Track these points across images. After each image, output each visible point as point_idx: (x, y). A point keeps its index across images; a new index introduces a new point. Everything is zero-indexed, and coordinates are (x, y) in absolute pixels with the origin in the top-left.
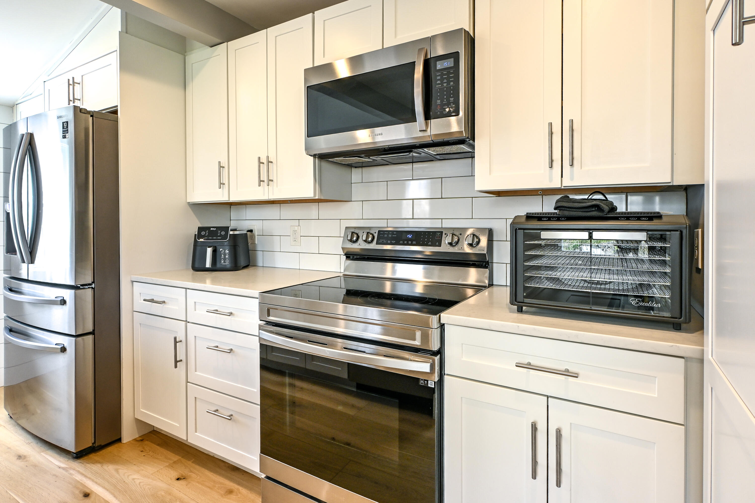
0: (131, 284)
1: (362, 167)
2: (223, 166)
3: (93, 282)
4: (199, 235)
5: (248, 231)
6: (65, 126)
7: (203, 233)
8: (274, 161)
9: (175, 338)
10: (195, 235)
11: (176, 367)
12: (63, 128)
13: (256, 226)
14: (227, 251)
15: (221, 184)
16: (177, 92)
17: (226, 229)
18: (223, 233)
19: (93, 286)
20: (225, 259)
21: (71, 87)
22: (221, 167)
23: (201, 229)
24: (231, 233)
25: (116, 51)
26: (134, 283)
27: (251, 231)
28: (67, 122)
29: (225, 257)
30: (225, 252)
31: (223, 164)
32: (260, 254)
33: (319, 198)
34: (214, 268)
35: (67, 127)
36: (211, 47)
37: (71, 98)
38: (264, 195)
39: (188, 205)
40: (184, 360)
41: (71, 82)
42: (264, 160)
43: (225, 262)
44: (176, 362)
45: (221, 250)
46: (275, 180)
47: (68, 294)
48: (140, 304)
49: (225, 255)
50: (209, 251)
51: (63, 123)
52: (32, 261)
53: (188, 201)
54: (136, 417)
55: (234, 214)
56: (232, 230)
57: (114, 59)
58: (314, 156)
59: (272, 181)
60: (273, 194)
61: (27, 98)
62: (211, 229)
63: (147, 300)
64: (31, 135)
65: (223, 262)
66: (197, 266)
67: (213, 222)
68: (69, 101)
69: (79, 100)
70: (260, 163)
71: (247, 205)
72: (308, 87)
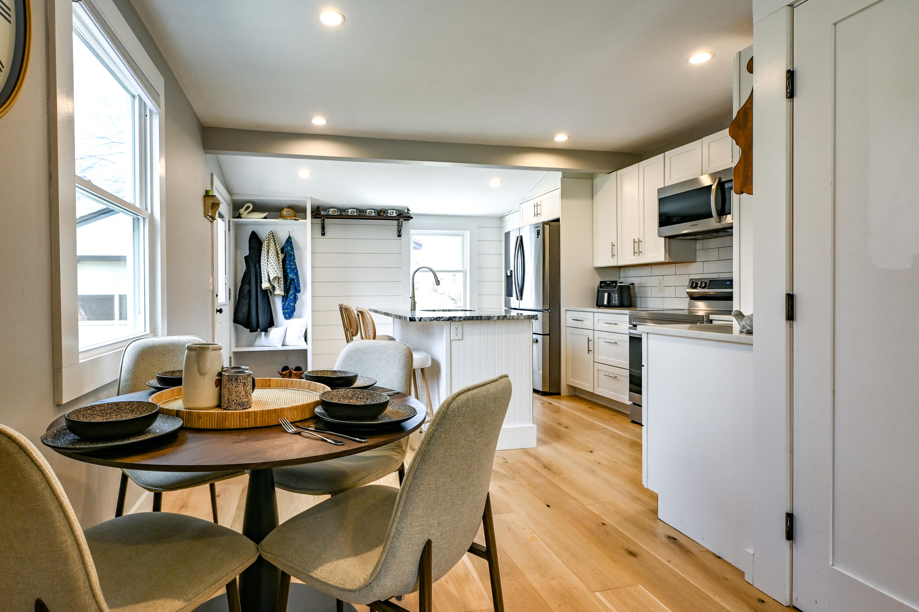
0: (565, 311)
1: (703, 239)
2: (614, 244)
3: (549, 309)
4: (601, 286)
5: (631, 284)
7: (603, 285)
8: (642, 241)
9: (588, 338)
10: (598, 286)
11: (589, 353)
13: (636, 281)
14: (616, 296)
15: (613, 255)
16: (589, 202)
17: (616, 282)
18: (614, 285)
19: (549, 311)
20: (615, 300)
21: (536, 207)
22: (613, 245)
23: (601, 282)
24: (619, 284)
25: (559, 188)
26: (567, 311)
27: (633, 284)
28: (539, 230)
29: (615, 299)
30: (615, 296)
31: (615, 243)
32: (638, 299)
33: (668, 261)
34: (609, 306)
35: (539, 232)
36: (608, 174)
37: (536, 214)
38: (637, 260)
39: (594, 269)
40: (592, 350)
41: (536, 205)
42: (636, 240)
43: (615, 302)
44: (589, 351)
45: (613, 294)
46: (643, 252)
47: (540, 314)
48: (571, 322)
49: (615, 298)
50: (606, 295)
51: (537, 230)
52: (521, 299)
53: (594, 266)
54: (568, 383)
55: (622, 274)
56: (619, 283)
57: (559, 192)
58: (665, 237)
59: (641, 252)
60: (642, 260)
61: (510, 213)
62: (607, 282)
63: (573, 320)
64: (521, 236)
65: (614, 302)
66: (599, 304)
67: (608, 278)
68: (535, 215)
69: (539, 214)
70: (634, 242)
71: (630, 268)
72: (659, 199)
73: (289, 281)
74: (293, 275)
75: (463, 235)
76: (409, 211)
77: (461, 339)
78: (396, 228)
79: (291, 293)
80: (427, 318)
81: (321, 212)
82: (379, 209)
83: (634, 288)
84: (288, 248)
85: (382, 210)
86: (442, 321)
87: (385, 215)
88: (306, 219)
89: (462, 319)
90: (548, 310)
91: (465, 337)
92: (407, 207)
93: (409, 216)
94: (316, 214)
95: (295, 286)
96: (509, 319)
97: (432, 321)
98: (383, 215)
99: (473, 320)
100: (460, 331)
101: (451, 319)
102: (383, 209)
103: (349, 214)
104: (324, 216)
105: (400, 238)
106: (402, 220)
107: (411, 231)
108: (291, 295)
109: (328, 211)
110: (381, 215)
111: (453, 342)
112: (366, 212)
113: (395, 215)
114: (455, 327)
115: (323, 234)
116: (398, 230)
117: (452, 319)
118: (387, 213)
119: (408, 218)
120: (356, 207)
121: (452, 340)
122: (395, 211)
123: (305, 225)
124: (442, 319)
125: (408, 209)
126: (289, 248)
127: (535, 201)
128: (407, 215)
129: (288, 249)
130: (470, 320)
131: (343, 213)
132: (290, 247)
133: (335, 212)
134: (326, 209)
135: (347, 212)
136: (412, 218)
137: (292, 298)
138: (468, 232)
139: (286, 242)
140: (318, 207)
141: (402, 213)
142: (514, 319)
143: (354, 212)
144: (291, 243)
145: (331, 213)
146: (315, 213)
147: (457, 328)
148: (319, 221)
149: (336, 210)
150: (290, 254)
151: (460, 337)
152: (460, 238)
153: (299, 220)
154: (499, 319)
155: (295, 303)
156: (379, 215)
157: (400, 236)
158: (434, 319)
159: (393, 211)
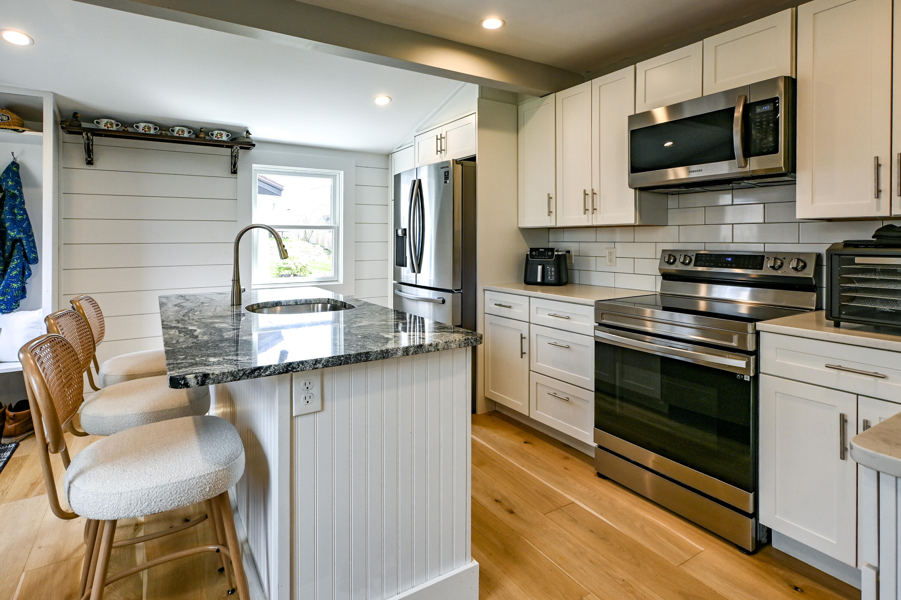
0: (483, 292)
1: (678, 194)
2: (551, 197)
3: (462, 288)
4: (531, 256)
5: (567, 252)
6: (446, 174)
7: (534, 253)
8: (598, 193)
9: (521, 335)
10: (527, 255)
11: (522, 357)
12: (445, 176)
13: (573, 247)
14: (553, 269)
15: (550, 212)
16: (513, 136)
17: (552, 250)
18: (550, 253)
20: (551, 276)
21: (439, 141)
22: (550, 198)
23: (532, 250)
24: (556, 253)
25: (476, 112)
26: (485, 291)
28: (448, 172)
29: (551, 273)
30: (551, 269)
31: (553, 195)
32: (576, 273)
33: (639, 224)
34: (544, 283)
35: (448, 175)
36: (541, 97)
37: (439, 149)
38: (588, 221)
39: (519, 231)
40: (527, 352)
41: (439, 137)
42: (589, 192)
43: (551, 278)
44: (523, 353)
45: (548, 267)
46: (598, 209)
47: (448, 297)
48: (490, 307)
50: (540, 267)
51: (445, 172)
52: (419, 272)
53: (519, 226)
54: (485, 397)
55: (552, 237)
56: (557, 251)
57: (474, 118)
58: (635, 189)
59: (596, 209)
60: (597, 221)
61: (400, 148)
62: (540, 250)
63: (495, 305)
64: (420, 181)
65: (549, 278)
66: (528, 280)
67: (541, 244)
68: (437, 151)
69: (444, 150)
70: (585, 194)
71: (565, 229)
72: (631, 131)
73: (9, 243)
74: (19, 232)
75: (334, 177)
76: (250, 134)
77: (320, 409)
78: (228, 160)
79: (12, 265)
80: (224, 374)
81: (82, 123)
82: (198, 127)
83: (570, 257)
84: (8, 182)
85: (202, 128)
86: (270, 375)
87: (207, 138)
88: (43, 132)
89: (320, 366)
91: (327, 404)
92: (246, 127)
93: (249, 142)
94: (70, 125)
95: (25, 253)
96: (429, 351)
97: (239, 380)
98: (205, 138)
99: (348, 364)
100: (316, 390)
101: (293, 368)
102: (205, 128)
103: (140, 130)
104: (88, 130)
105: (234, 175)
106: (238, 148)
107: (254, 165)
108: (14, 269)
109: (98, 123)
110: (201, 138)
111: (299, 423)
112: (173, 131)
113: (224, 138)
114: (302, 383)
115: (90, 162)
116: (232, 164)
117: (295, 368)
118: (212, 135)
119: (249, 145)
120: (155, 121)
121: (296, 416)
122: (224, 134)
123: (40, 142)
124: (268, 373)
125: (248, 132)
126: (10, 183)
127: (438, 132)
128: (246, 140)
129: (7, 185)
130: (340, 364)
131: (130, 129)
132: (12, 181)
133: (110, 125)
134: (91, 119)
135: (137, 127)
136: (254, 145)
137: (16, 275)
138: (342, 173)
139: (4, 173)
140: (75, 114)
141: (238, 137)
142: (438, 350)
143: (149, 128)
144: (17, 174)
145: (102, 126)
146: (68, 123)
147: (308, 385)
148: (81, 139)
149: (113, 121)
150: (13, 193)
151: (316, 404)
152: (328, 182)
153: (24, 131)
154: (408, 355)
155: (23, 282)
156: (197, 136)
157: (234, 172)
158: (244, 374)
159: (222, 132)
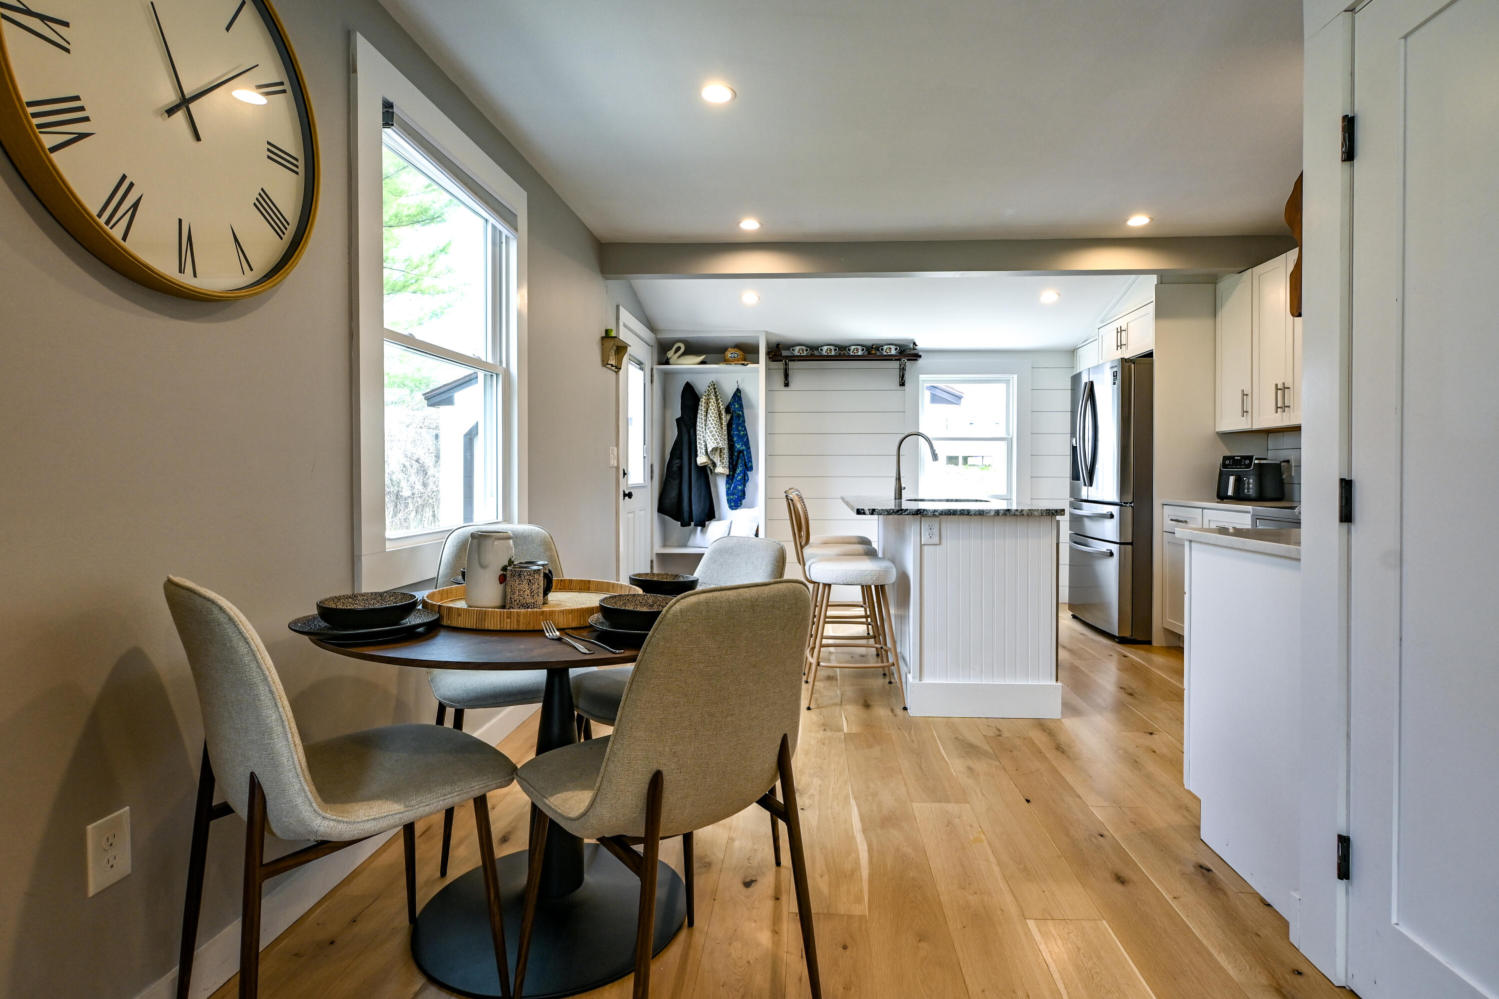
0: (1161, 506)
2: (1247, 394)
3: (1133, 502)
4: (1224, 465)
5: (1284, 461)
6: (1115, 375)
7: (1227, 462)
8: (1291, 388)
10: (1220, 464)
13: (1293, 455)
14: (1251, 481)
15: (1245, 413)
16: (1210, 322)
17: (1250, 458)
18: (1247, 462)
19: (1133, 505)
20: (1248, 488)
21: (1119, 334)
22: (1245, 395)
23: (1225, 458)
24: (1256, 462)
25: (1153, 301)
26: (1164, 505)
27: (1288, 461)
28: (1117, 372)
29: (1248, 485)
30: (1248, 481)
32: (1296, 488)
34: (1238, 498)
35: (1117, 375)
36: (1240, 273)
37: (1119, 349)
38: (1282, 421)
39: (1217, 437)
41: (1120, 330)
42: (1280, 386)
43: (1248, 492)
45: (1245, 479)
46: (1290, 406)
47: (1115, 511)
48: (1168, 524)
49: (1249, 484)
50: (1232, 479)
51: (1114, 372)
52: (1091, 485)
53: (1217, 431)
54: (1160, 620)
56: (1257, 459)
57: (1151, 310)
59: (1287, 407)
60: (1290, 420)
61: (1086, 342)
62: (1236, 458)
63: (1171, 520)
64: (1092, 383)
65: (1246, 491)
66: (1222, 494)
67: (1238, 452)
68: (1117, 346)
69: (1124, 345)
70: (1278, 389)
71: (1285, 433)
73: (736, 454)
74: (742, 446)
75: (1007, 382)
76: (916, 345)
77: (938, 543)
78: (896, 373)
79: (738, 471)
80: (883, 510)
81: (782, 351)
82: (870, 344)
83: (1289, 468)
84: (735, 405)
85: (873, 345)
86: (907, 514)
87: (878, 353)
88: (759, 363)
89: (937, 514)
90: (1131, 503)
91: (944, 541)
92: (913, 340)
93: (915, 354)
94: (775, 355)
95: (745, 462)
96: (1015, 515)
97: (890, 515)
98: (876, 354)
99: (955, 515)
100: (936, 530)
101: (921, 513)
102: (876, 344)
103: (824, 353)
104: (786, 357)
105: (902, 388)
106: (906, 361)
107: (921, 376)
108: (739, 474)
109: (793, 350)
110: (873, 354)
111: (926, 548)
112: (849, 350)
113: (893, 352)
114: (927, 526)
115: (787, 385)
116: (900, 376)
117: (922, 513)
118: (882, 350)
119: (916, 357)
120: (835, 343)
121: (923, 545)
122: (893, 348)
123: (757, 371)
124: (906, 513)
125: (914, 343)
126: (737, 406)
127: (1118, 324)
128: (913, 352)
129: (734, 408)
130: (950, 515)
131: (816, 353)
132: (738, 404)
133: (802, 351)
134: (787, 348)
135: (821, 350)
136: (920, 356)
137: (740, 479)
138: (1015, 376)
139: (732, 398)
140: (779, 347)
141: (906, 349)
142: (1023, 515)
143: (831, 350)
144: (740, 398)
145: (796, 353)
146: (773, 354)
147: (931, 526)
148: (780, 365)
149: (804, 347)
150: (738, 414)
151: (936, 540)
152: (1003, 386)
153: (747, 364)
154: (998, 515)
155: (744, 486)
156: (869, 353)
157: (902, 384)
158: (893, 512)
159: (891, 346)
